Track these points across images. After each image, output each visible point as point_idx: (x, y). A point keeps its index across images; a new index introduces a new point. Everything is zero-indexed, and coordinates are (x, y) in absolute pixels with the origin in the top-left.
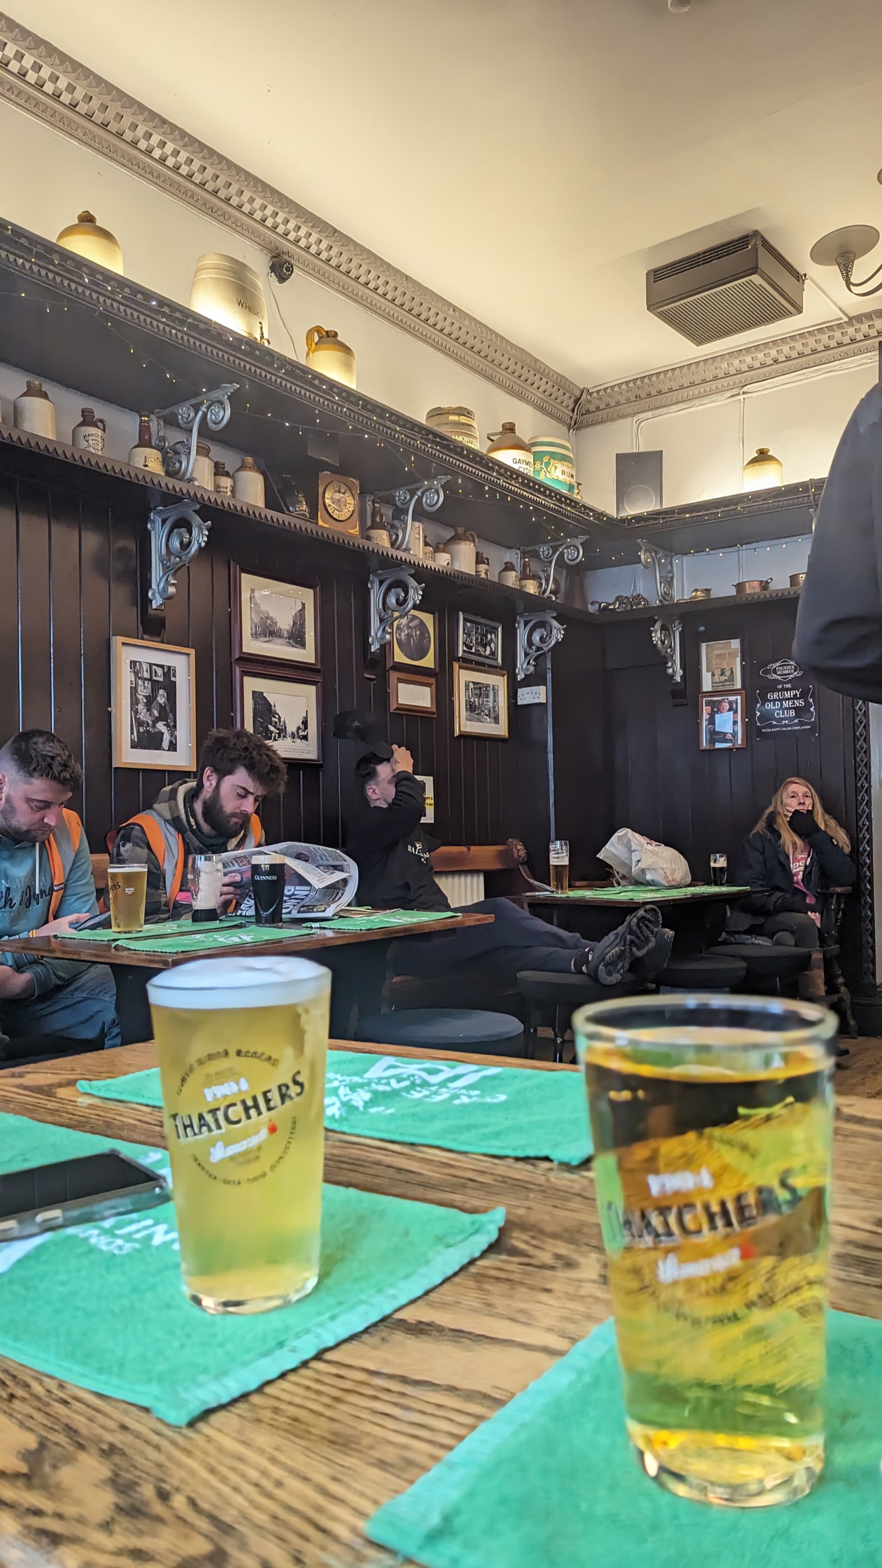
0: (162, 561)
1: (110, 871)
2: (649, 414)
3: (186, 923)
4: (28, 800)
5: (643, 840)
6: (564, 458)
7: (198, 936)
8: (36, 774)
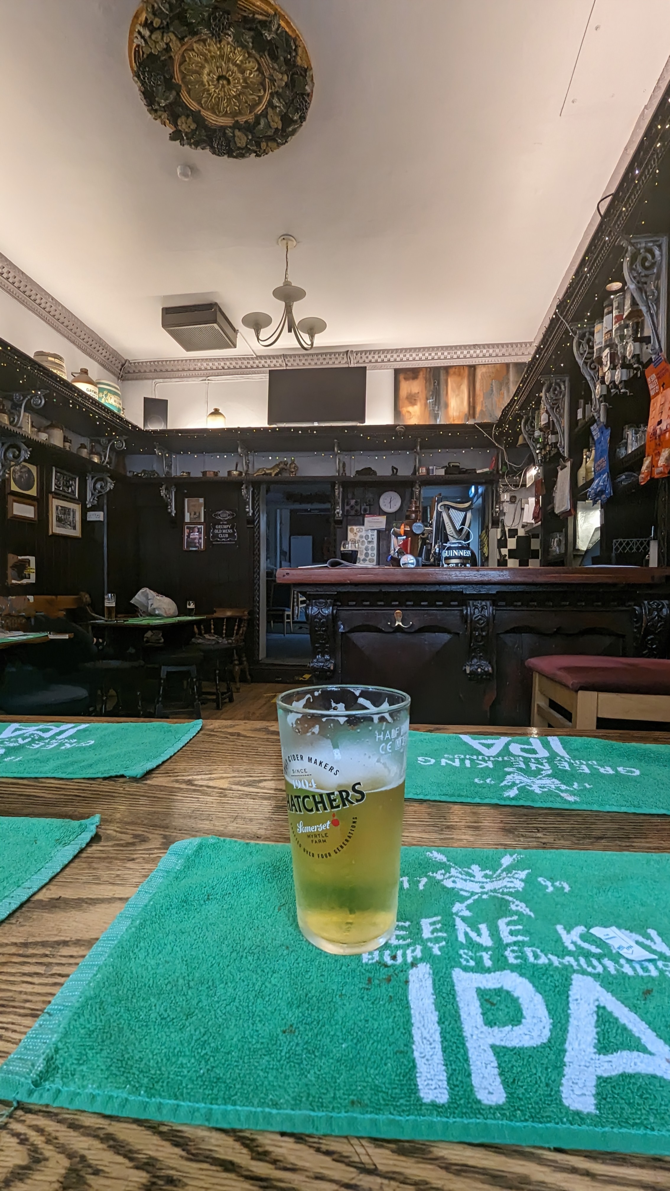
2: (161, 380)
5: (154, 594)
6: (115, 394)
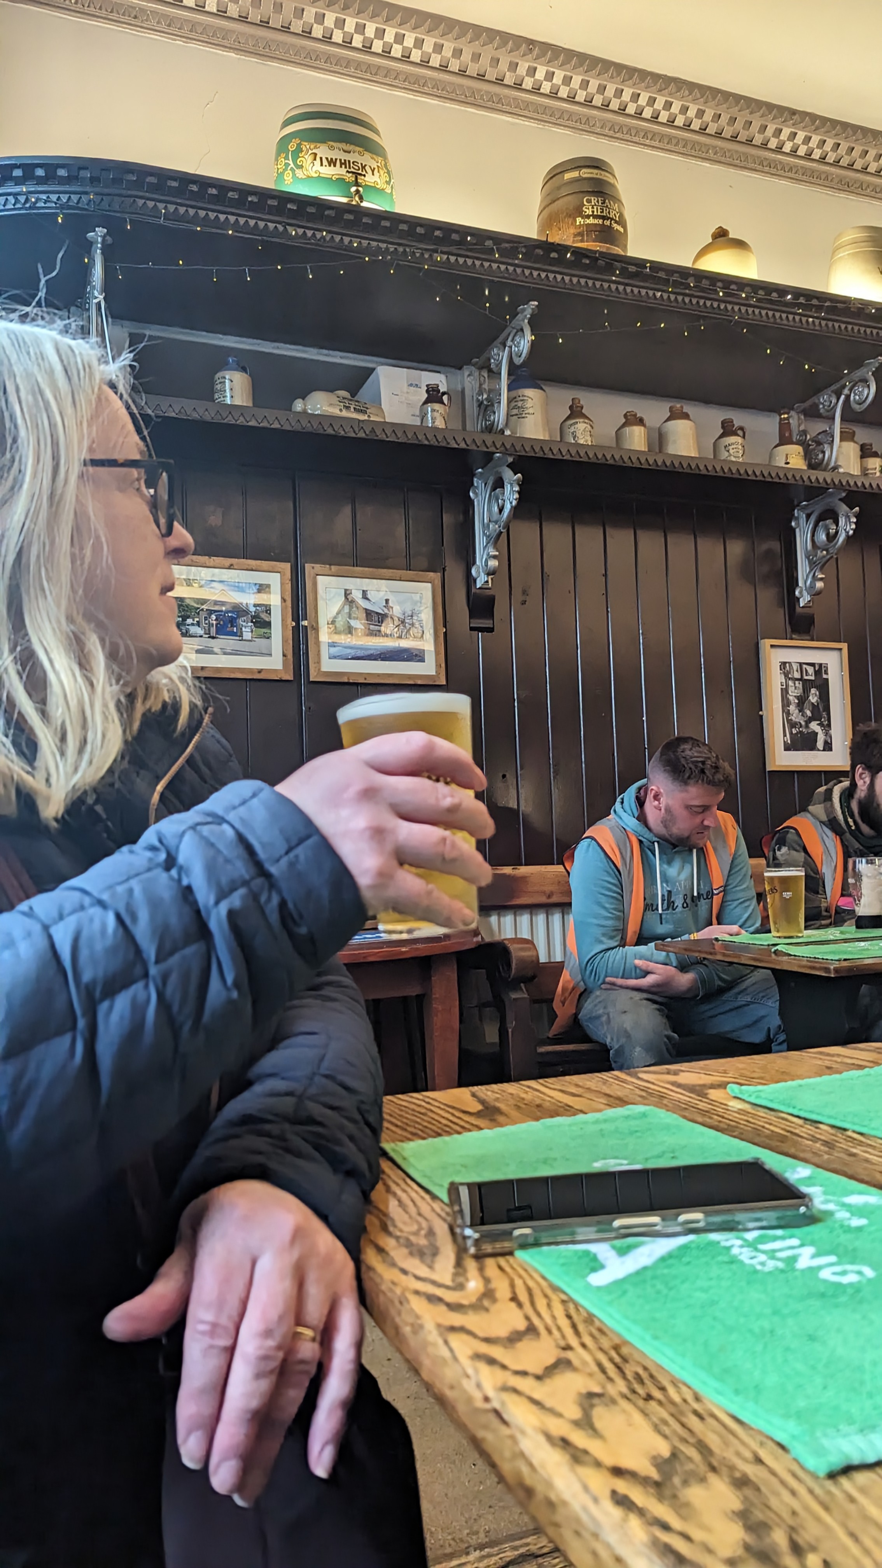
0: (807, 557)
1: (766, 874)
3: (849, 929)
4: (688, 807)
7: (862, 944)
8: (692, 782)
